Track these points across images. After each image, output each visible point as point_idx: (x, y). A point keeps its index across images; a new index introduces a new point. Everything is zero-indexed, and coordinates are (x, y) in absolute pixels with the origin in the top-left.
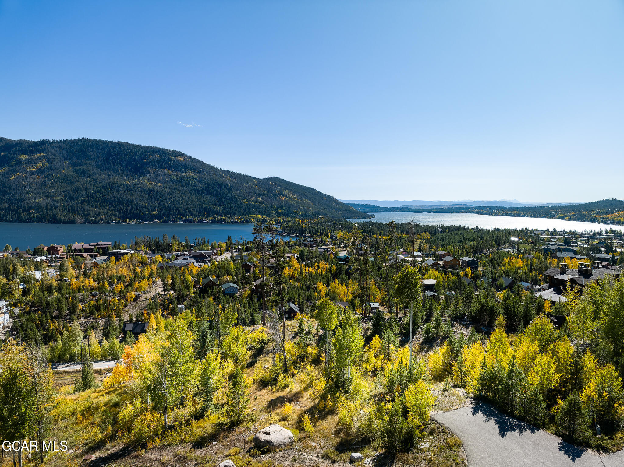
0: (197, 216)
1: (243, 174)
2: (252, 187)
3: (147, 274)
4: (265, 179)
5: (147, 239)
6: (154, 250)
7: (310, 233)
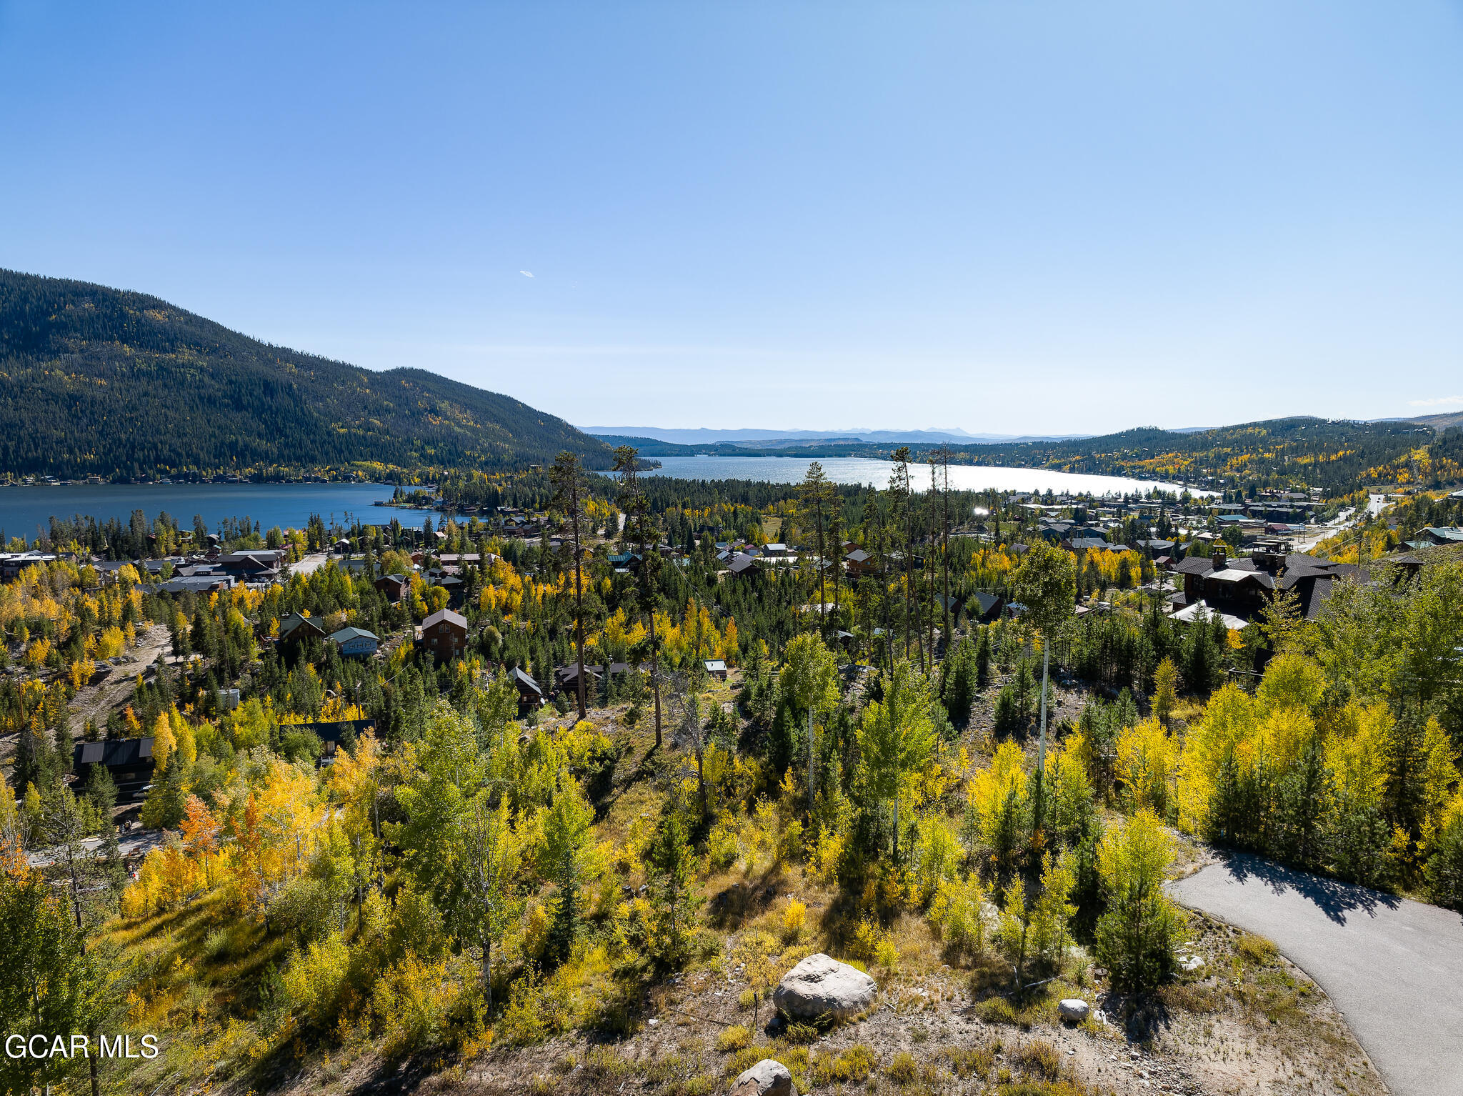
0: (209, 465)
1: (332, 358)
2: (355, 391)
3: (117, 614)
4: (387, 372)
5: (85, 525)
6: (107, 551)
7: (515, 505)
